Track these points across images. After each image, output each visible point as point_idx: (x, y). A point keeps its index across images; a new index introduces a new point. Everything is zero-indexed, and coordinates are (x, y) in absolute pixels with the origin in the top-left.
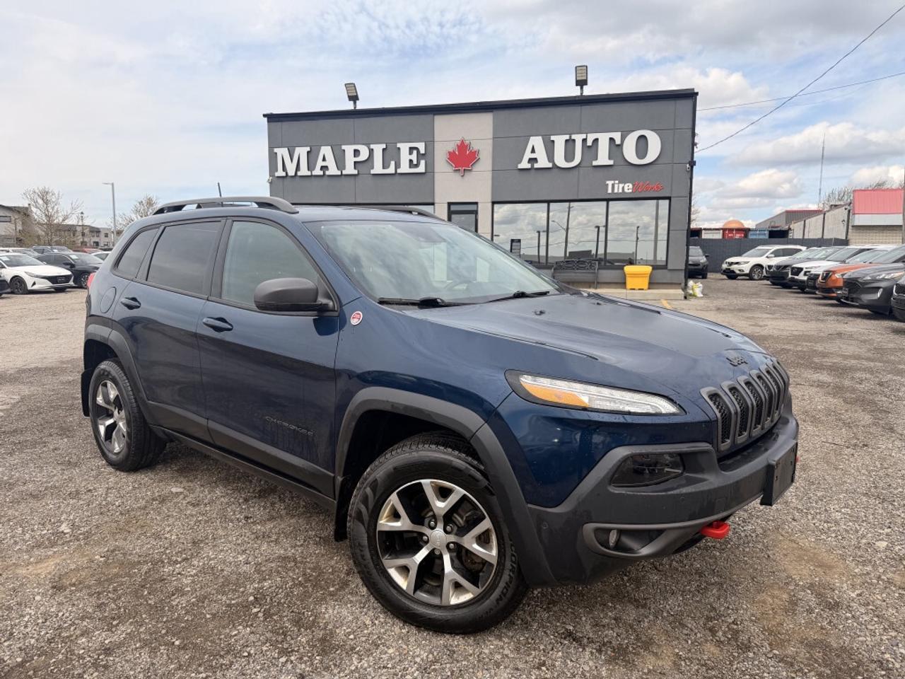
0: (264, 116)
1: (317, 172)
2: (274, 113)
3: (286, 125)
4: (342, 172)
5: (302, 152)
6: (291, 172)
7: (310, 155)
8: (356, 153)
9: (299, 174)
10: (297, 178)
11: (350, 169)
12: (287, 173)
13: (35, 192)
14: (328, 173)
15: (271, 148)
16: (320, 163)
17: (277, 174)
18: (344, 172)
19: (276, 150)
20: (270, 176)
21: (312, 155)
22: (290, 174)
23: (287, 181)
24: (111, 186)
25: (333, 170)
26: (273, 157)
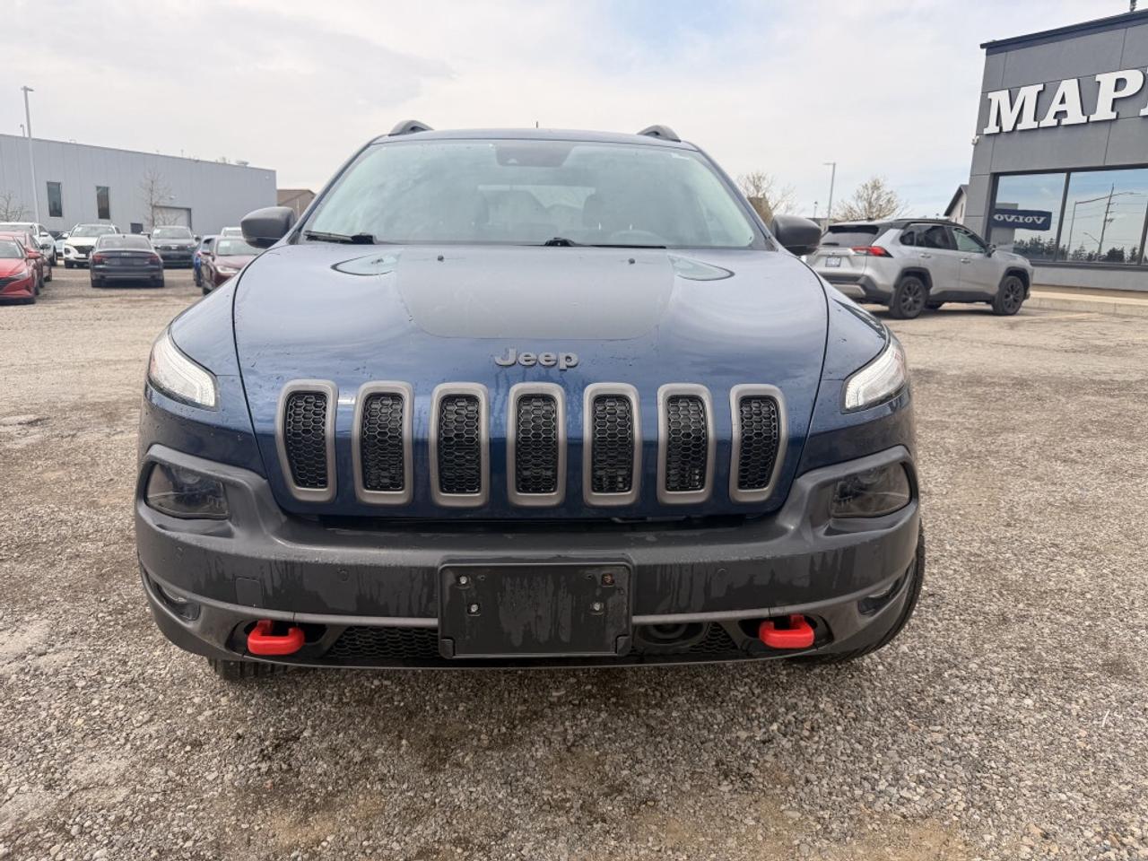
0: (983, 46)
1: (1049, 121)
2: (997, 39)
3: (1013, 55)
4: (1088, 118)
5: (1029, 94)
6: (1007, 126)
7: (1041, 95)
8: (1120, 84)
9: (1020, 127)
10: (1016, 134)
11: (1104, 111)
12: (1001, 129)
13: (748, 178)
14: (1065, 122)
15: (985, 93)
16: (1056, 107)
17: (986, 131)
18: (1092, 118)
19: (990, 95)
20: (977, 135)
21: (1044, 97)
22: (1005, 130)
23: (999, 140)
24: (831, 167)
25: (1075, 116)
26: (985, 104)
